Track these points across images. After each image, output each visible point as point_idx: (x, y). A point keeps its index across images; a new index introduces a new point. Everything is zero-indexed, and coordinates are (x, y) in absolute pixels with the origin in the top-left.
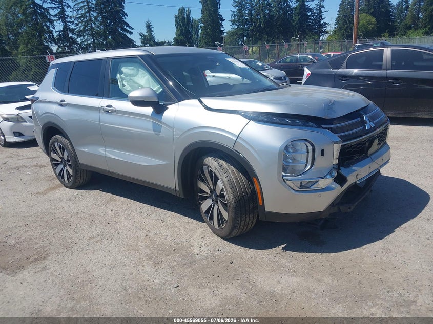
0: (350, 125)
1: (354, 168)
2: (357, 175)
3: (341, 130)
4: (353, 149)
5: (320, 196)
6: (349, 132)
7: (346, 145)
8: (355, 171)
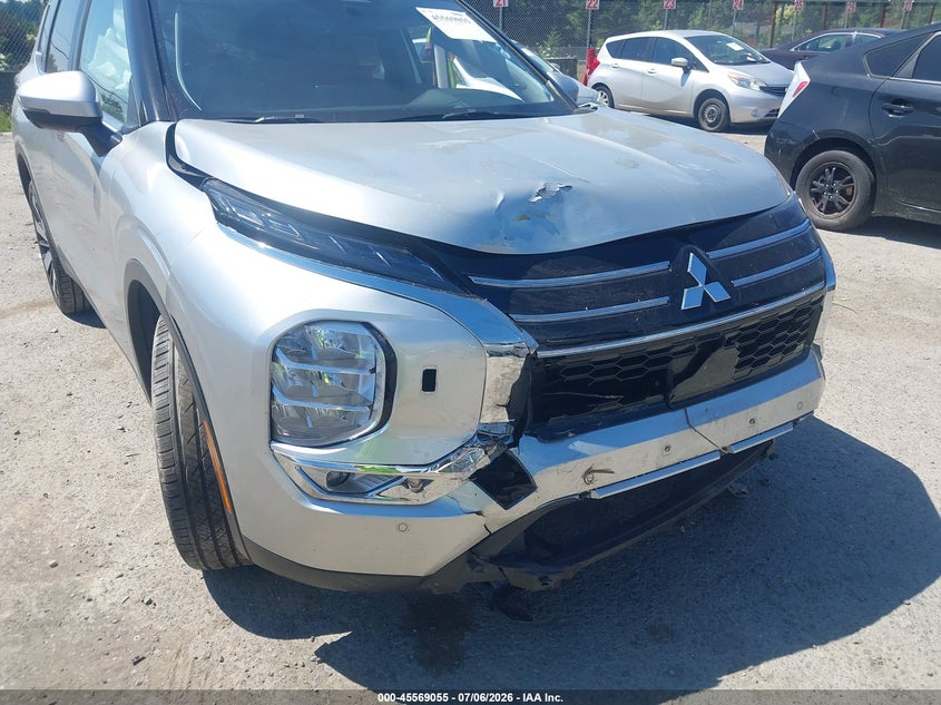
0: (606, 285)
1: (578, 445)
2: (590, 471)
3: (557, 300)
4: (598, 373)
5: (401, 529)
6: (586, 314)
7: (563, 357)
8: (578, 455)
